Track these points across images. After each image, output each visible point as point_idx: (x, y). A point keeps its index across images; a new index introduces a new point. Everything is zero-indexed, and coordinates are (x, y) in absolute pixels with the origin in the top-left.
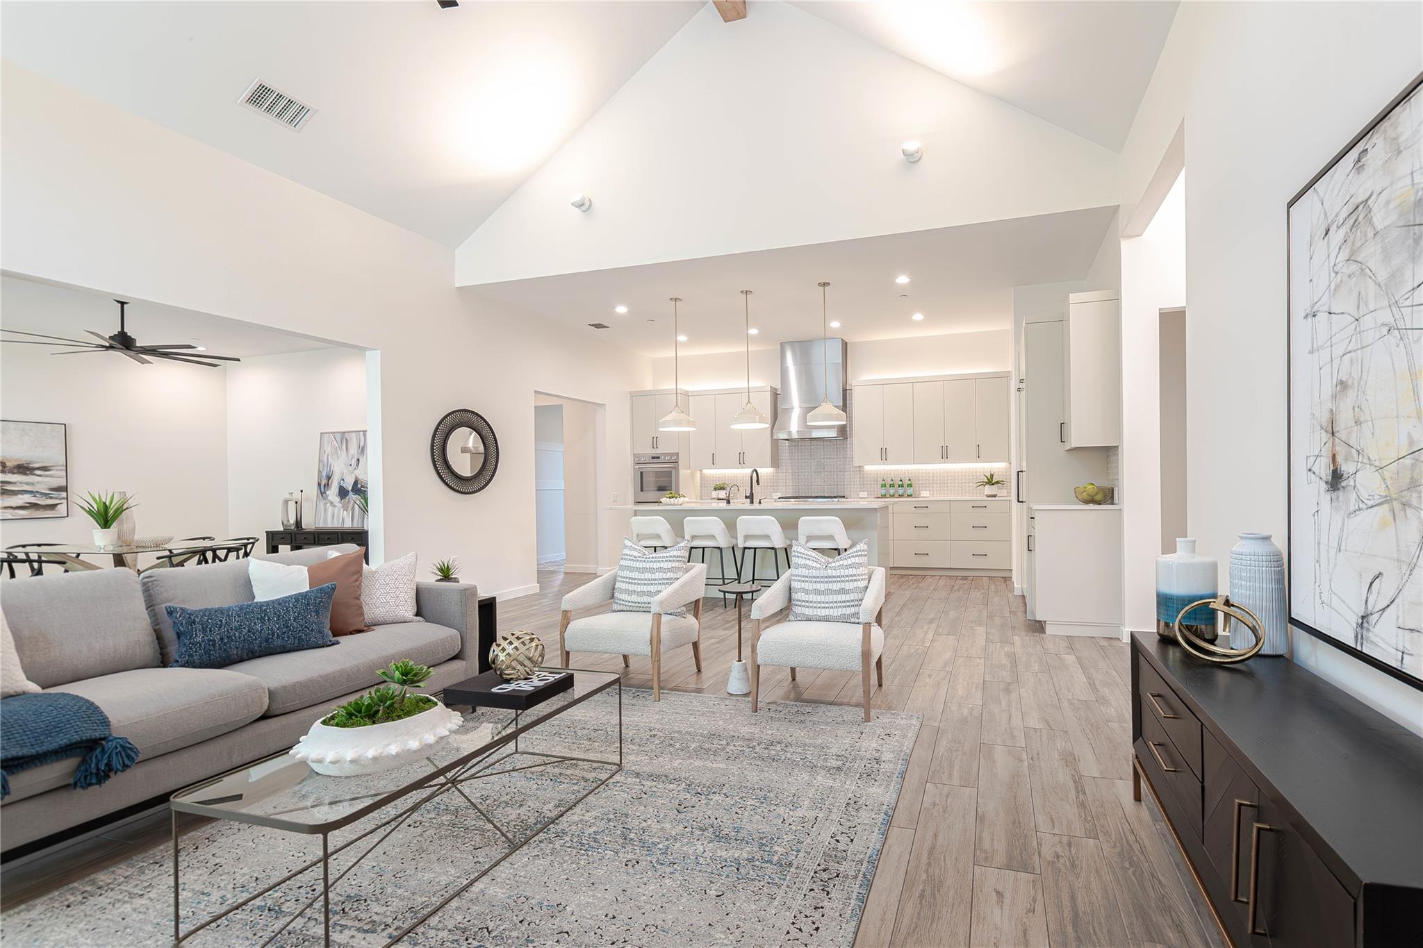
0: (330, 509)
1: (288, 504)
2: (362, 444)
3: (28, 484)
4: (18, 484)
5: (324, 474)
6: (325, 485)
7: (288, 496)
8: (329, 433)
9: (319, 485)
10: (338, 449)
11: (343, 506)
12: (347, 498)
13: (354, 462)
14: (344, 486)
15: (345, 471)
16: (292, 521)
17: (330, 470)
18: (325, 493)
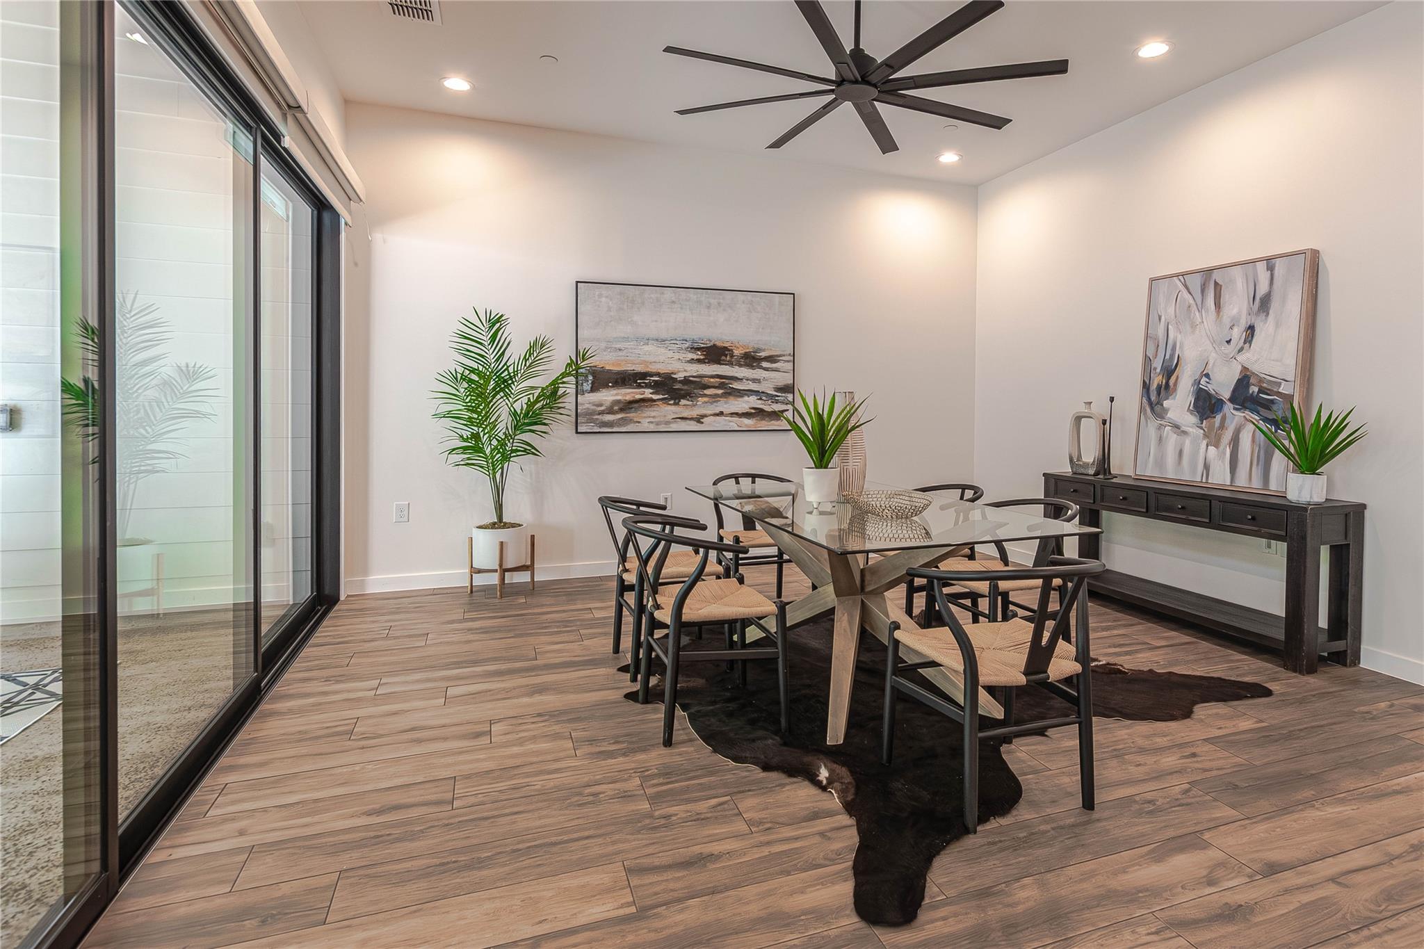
0: (1172, 439)
1: (1080, 422)
2: (1263, 289)
3: (755, 381)
4: (744, 380)
5: (1158, 364)
6: (1159, 387)
7: (1083, 409)
8: (1171, 276)
9: (1146, 387)
10: (1194, 308)
11: (1206, 436)
12: (1218, 418)
13: (1238, 334)
14: (1211, 388)
15: (1213, 357)
16: (1090, 455)
17: (1172, 356)
18: (1160, 403)
